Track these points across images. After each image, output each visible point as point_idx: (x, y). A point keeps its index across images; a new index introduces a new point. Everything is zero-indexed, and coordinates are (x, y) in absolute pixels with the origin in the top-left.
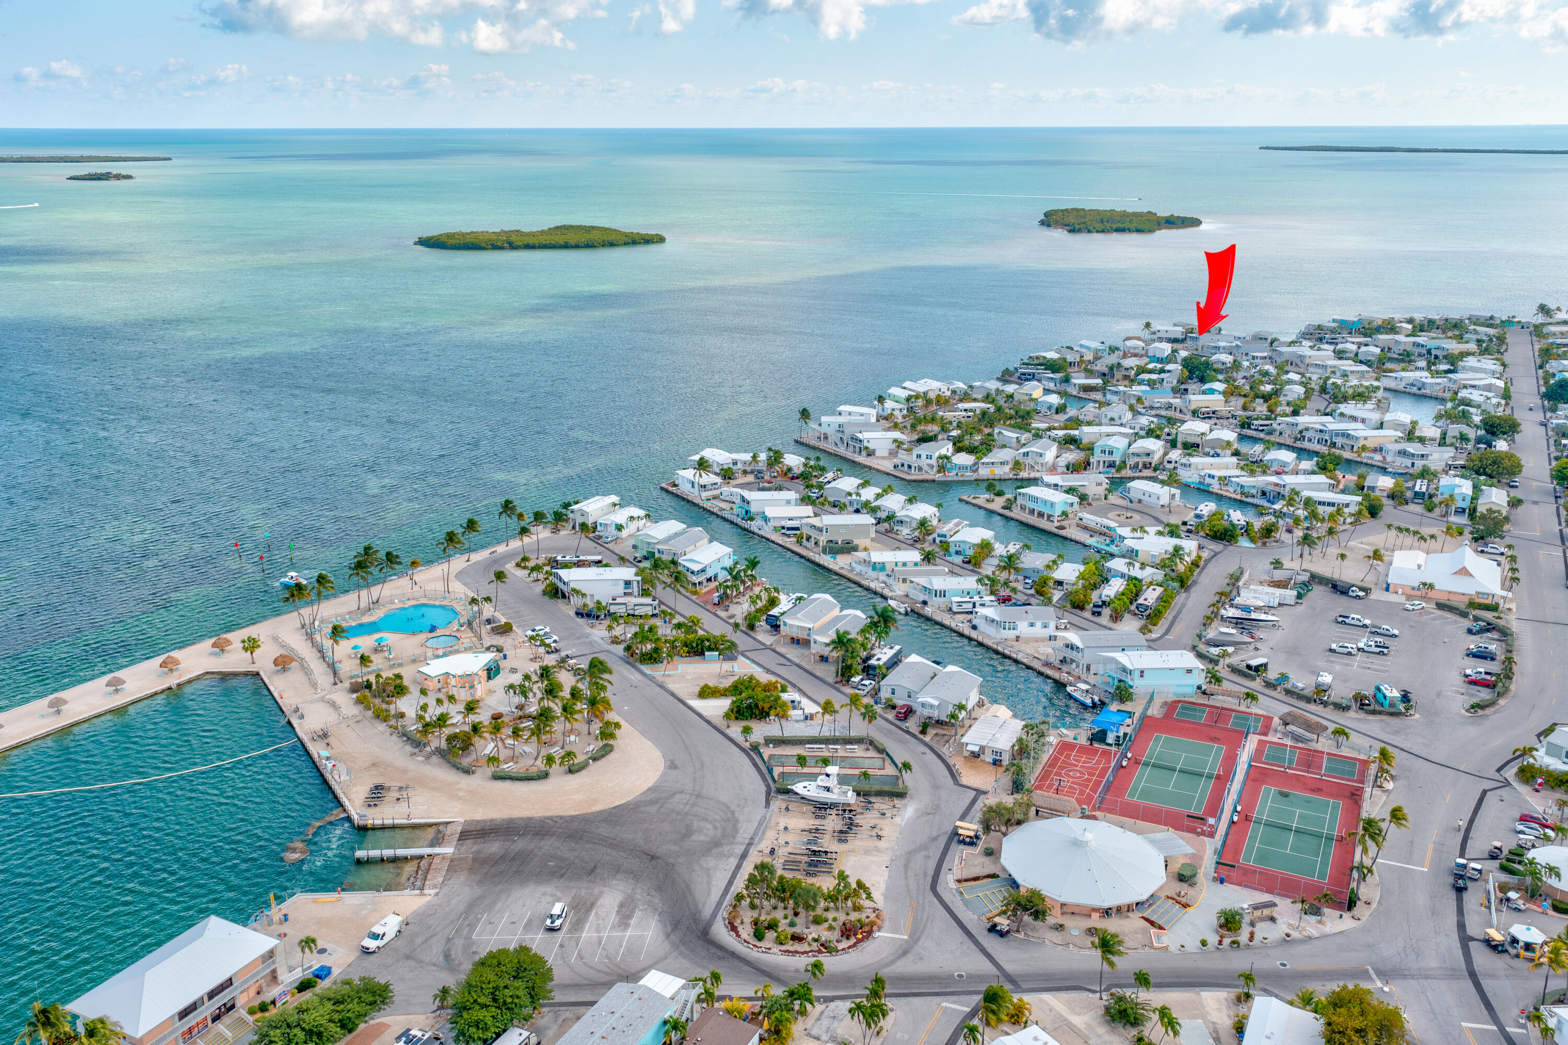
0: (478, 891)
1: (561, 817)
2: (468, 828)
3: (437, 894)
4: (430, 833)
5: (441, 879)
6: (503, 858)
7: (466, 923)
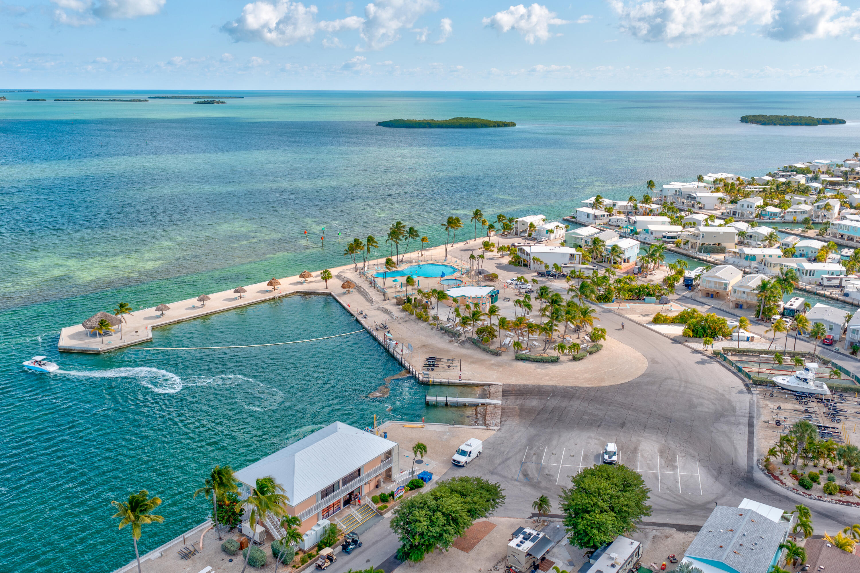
0: (533, 431)
1: (580, 388)
2: (507, 389)
3: (499, 430)
4: (478, 391)
5: (498, 421)
6: (543, 410)
7: (532, 452)
